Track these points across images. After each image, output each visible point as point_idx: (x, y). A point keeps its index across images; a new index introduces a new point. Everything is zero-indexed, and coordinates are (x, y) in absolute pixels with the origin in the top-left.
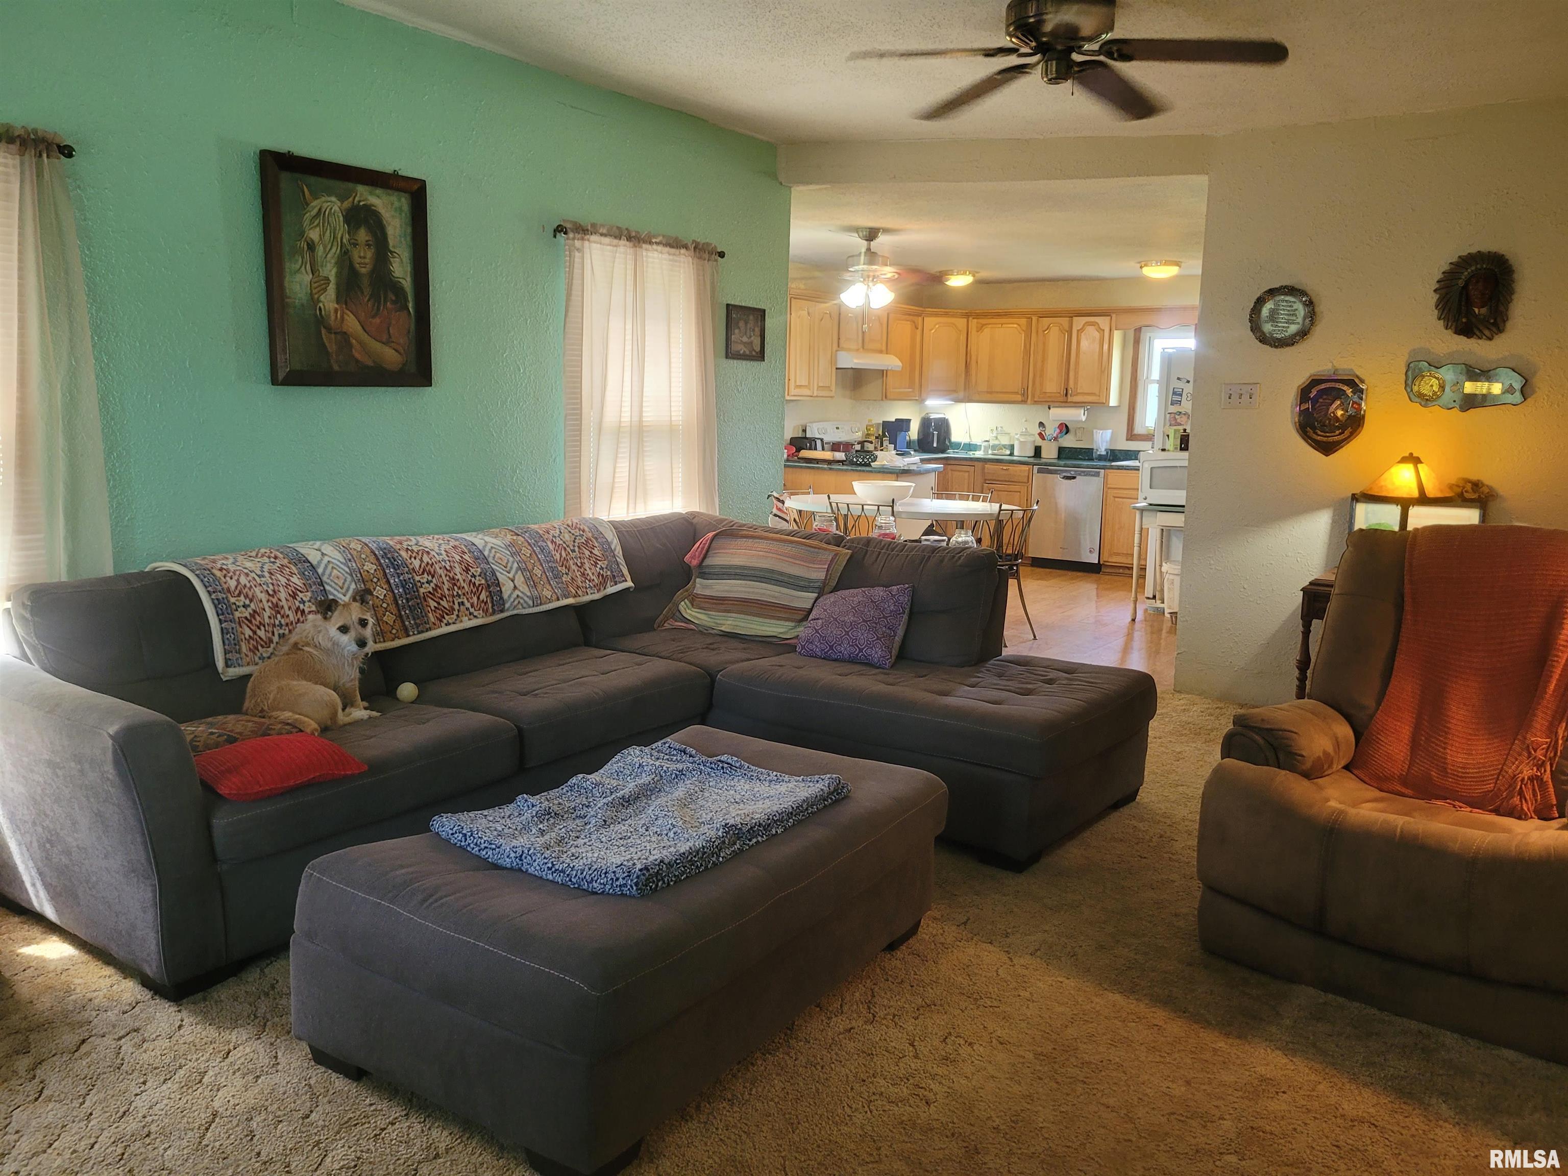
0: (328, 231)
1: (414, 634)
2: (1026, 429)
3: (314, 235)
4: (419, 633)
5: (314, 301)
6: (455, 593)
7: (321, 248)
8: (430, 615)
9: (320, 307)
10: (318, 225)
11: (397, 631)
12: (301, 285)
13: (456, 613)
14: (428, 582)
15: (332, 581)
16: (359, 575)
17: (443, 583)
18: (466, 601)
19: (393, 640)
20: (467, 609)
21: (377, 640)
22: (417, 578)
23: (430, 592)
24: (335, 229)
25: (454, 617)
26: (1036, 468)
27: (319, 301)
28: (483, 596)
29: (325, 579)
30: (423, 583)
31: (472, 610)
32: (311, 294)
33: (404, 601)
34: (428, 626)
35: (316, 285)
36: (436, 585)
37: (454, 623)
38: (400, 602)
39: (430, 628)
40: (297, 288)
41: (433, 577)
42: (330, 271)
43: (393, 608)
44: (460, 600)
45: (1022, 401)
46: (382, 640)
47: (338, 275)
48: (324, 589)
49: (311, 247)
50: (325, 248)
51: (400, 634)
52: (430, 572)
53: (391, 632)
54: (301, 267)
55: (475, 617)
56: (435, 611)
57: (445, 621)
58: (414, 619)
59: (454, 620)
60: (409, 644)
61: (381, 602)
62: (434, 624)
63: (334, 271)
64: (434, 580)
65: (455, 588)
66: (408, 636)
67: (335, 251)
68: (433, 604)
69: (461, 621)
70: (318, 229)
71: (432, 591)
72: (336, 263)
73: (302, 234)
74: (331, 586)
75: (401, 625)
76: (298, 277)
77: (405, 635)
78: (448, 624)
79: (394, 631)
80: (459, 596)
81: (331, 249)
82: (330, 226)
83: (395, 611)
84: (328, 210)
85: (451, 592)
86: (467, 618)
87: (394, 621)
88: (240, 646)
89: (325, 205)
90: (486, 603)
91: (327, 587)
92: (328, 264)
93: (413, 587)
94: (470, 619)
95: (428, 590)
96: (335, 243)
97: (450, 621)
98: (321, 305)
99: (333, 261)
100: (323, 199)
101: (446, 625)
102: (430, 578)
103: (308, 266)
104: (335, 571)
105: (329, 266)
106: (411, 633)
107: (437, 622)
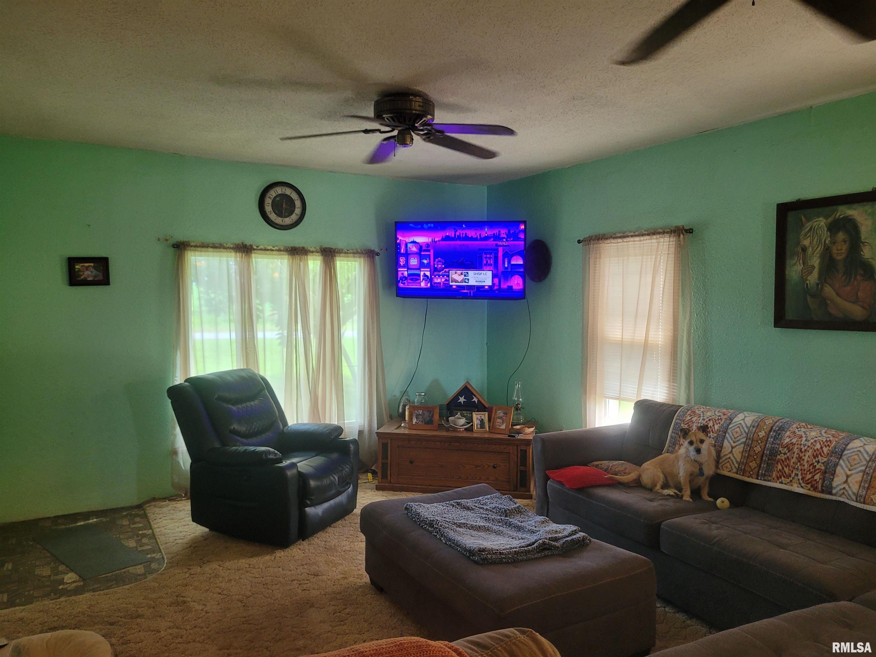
0: (816, 238)
1: (761, 479)
3: (806, 242)
4: (764, 480)
5: (803, 279)
6: (796, 467)
7: (810, 249)
8: (774, 473)
9: (807, 284)
10: (810, 236)
11: (753, 473)
12: (796, 272)
13: (791, 479)
14: (785, 454)
15: (732, 433)
16: (752, 436)
17: (793, 458)
18: (800, 474)
19: (749, 477)
20: (799, 480)
21: (739, 473)
22: (781, 449)
23: (782, 460)
24: (820, 236)
25: (788, 480)
27: (807, 280)
28: (817, 477)
29: (729, 431)
30: (781, 453)
31: (801, 481)
32: (802, 276)
33: (767, 459)
34: (770, 478)
35: (806, 270)
36: (788, 457)
37: (785, 484)
38: (764, 459)
39: (770, 480)
40: (793, 274)
41: (789, 451)
42: (816, 262)
43: (758, 460)
44: (797, 472)
46: (741, 474)
47: (821, 264)
48: (725, 436)
49: (804, 249)
50: (812, 250)
51: (755, 476)
52: (789, 448)
53: (749, 473)
54: (797, 262)
55: (802, 487)
56: (778, 472)
57: (780, 480)
58: (765, 471)
59: (786, 482)
60: (757, 484)
61: (755, 454)
62: (774, 479)
63: (818, 262)
64: (788, 454)
65: (799, 464)
66: (757, 479)
67: (820, 249)
68: (780, 467)
69: (792, 485)
70: (809, 238)
71: (783, 460)
72: (820, 256)
73: (798, 243)
74: (729, 435)
75: (757, 471)
76: (795, 268)
77: (756, 477)
78: (781, 483)
79: (751, 473)
80: (797, 469)
81: (817, 248)
82: (818, 235)
83: (758, 462)
84: (817, 226)
85: (794, 465)
86: (796, 485)
87: (755, 468)
88: (675, 446)
89: (816, 223)
90: (817, 482)
91: (727, 435)
92: (815, 258)
93: (775, 453)
94: (798, 487)
95: (782, 458)
96: (821, 244)
97: (784, 482)
98: (808, 282)
99: (818, 255)
100: (814, 220)
101: (780, 483)
102: (787, 452)
103: (801, 261)
104: (738, 429)
105: (815, 259)
106: (759, 478)
107: (776, 479)
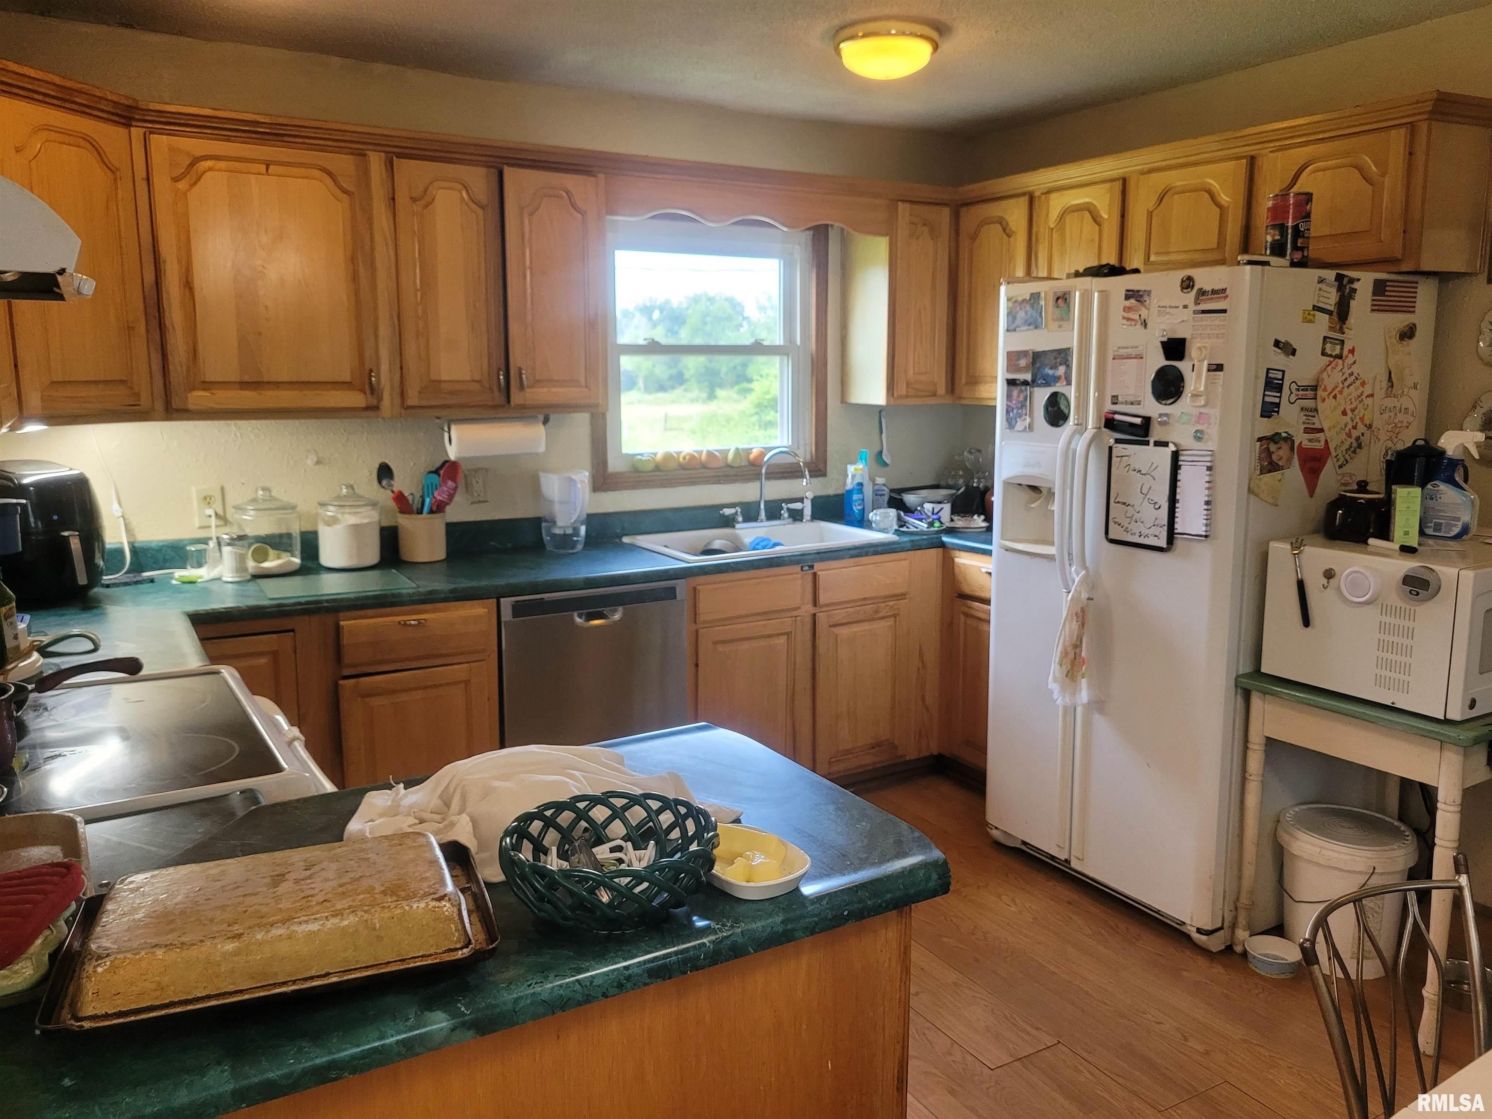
2: (351, 487)
26: (507, 603)
45: (368, 408)
